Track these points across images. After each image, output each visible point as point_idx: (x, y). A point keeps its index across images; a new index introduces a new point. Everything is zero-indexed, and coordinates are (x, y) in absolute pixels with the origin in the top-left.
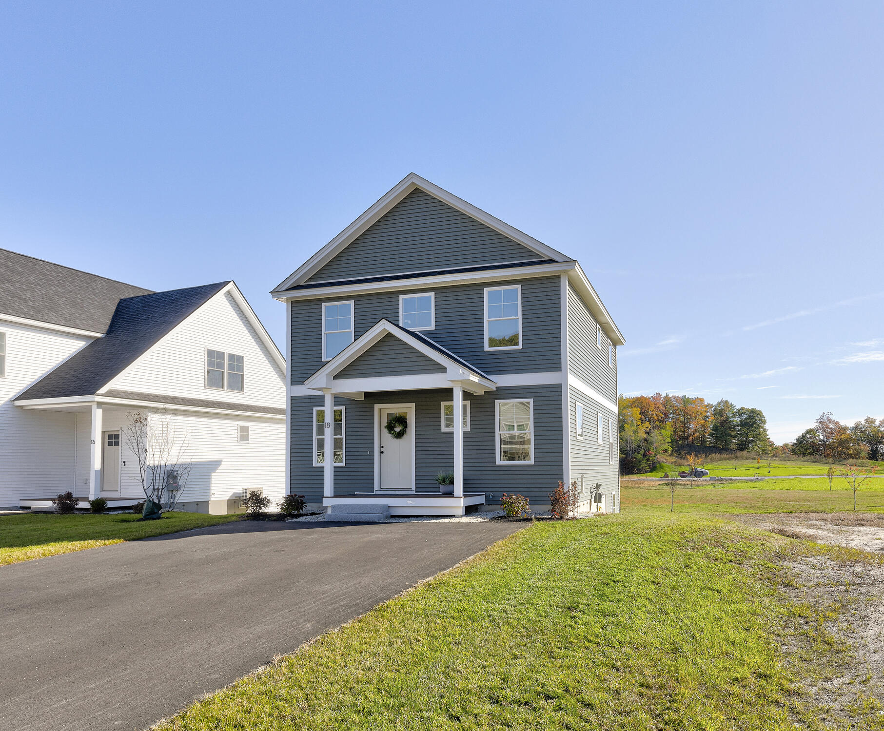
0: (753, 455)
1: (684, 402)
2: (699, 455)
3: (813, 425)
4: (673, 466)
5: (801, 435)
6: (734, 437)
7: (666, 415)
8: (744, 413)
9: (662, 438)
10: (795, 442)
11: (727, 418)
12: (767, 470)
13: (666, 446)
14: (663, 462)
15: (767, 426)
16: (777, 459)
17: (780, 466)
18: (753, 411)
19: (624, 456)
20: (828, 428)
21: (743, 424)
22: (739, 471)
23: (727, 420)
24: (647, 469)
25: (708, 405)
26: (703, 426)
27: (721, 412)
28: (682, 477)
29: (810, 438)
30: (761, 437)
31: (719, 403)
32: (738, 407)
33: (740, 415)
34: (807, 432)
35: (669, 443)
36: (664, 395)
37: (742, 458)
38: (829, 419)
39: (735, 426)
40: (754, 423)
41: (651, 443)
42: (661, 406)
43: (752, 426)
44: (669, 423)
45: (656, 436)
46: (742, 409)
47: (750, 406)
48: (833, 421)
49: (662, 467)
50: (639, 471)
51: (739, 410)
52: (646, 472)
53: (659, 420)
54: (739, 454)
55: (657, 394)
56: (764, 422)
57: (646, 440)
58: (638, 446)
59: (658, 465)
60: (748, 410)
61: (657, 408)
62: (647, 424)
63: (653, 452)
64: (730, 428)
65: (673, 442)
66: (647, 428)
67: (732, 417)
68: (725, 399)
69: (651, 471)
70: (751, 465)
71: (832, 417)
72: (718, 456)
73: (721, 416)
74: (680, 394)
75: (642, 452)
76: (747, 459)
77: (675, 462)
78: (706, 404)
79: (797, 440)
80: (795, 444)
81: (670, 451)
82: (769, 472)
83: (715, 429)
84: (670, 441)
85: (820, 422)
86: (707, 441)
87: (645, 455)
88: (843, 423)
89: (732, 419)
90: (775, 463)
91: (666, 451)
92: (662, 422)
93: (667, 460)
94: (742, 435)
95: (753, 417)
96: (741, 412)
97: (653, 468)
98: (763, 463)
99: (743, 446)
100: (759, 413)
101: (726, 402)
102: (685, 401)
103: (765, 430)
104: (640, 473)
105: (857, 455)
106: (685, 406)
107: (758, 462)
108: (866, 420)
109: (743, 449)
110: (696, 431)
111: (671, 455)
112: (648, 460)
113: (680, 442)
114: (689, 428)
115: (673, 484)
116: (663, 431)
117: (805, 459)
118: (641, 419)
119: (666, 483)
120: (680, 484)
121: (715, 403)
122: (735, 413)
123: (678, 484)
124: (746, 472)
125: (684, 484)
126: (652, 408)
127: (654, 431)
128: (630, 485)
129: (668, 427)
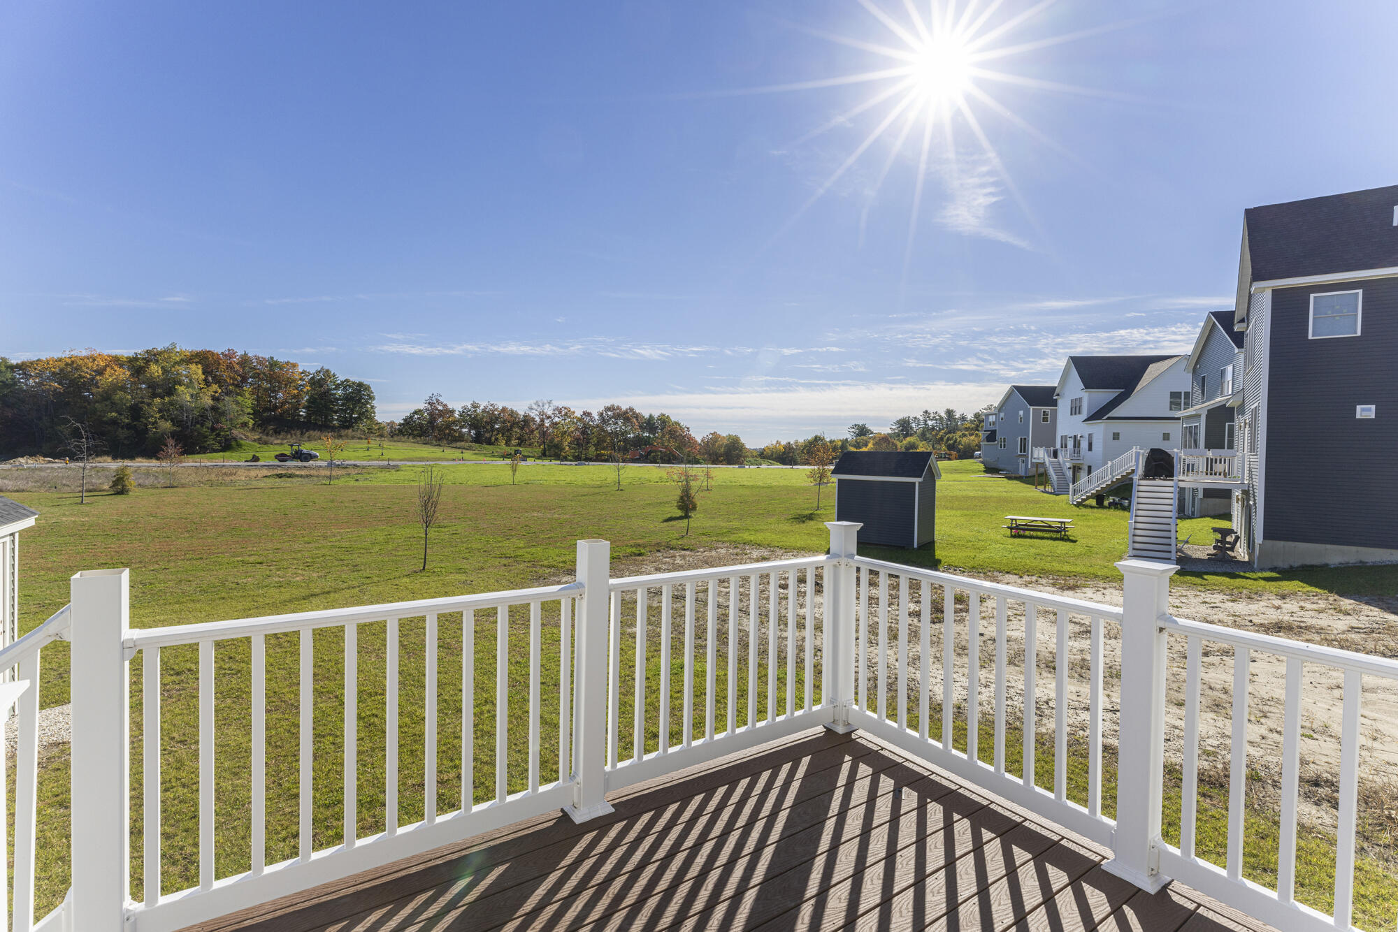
0: (358, 434)
1: (271, 365)
2: (293, 432)
3: (421, 406)
4: (256, 444)
5: (409, 415)
6: (336, 412)
7: (244, 379)
8: (350, 386)
9: (242, 405)
10: (402, 422)
11: (329, 389)
12: (379, 452)
13: (246, 418)
14: (242, 439)
15: (374, 403)
16: (386, 439)
17: (391, 447)
18: (360, 385)
19: (178, 429)
20: (437, 409)
21: (348, 398)
22: (345, 452)
23: (326, 393)
24: (217, 446)
25: (303, 372)
26: (294, 397)
27: (320, 383)
28: (280, 461)
29: (418, 418)
30: (367, 415)
31: (318, 372)
32: (342, 378)
33: (344, 388)
34: (416, 413)
35: (249, 414)
36: (240, 353)
37: (347, 437)
38: (437, 400)
39: (338, 399)
40: (361, 398)
41: (223, 414)
42: (237, 367)
43: (359, 401)
44: (247, 388)
45: (229, 404)
46: (347, 381)
47: (355, 379)
48: (441, 403)
49: (239, 446)
50: (204, 450)
51: (342, 382)
53: (233, 384)
54: (343, 432)
55: (229, 350)
56: (372, 398)
57: (214, 408)
58: (201, 416)
59: (233, 443)
60: (354, 383)
61: (230, 367)
62: (215, 387)
63: (225, 425)
64: (332, 402)
65: (256, 414)
66: (216, 392)
67: (334, 389)
68: (326, 367)
69: (222, 451)
70: (358, 446)
71: (440, 399)
72: (316, 433)
73: (321, 386)
74: (265, 354)
75: (209, 424)
76: (353, 438)
77: (259, 439)
78: (301, 370)
79: (405, 420)
80: (403, 424)
81: (251, 425)
82: (383, 454)
83: (312, 401)
84: (252, 411)
85: (429, 403)
86: (301, 415)
87: (213, 429)
88: (450, 407)
89: (334, 391)
90: (386, 444)
91: (245, 425)
92: (238, 386)
93: (248, 437)
94: (345, 411)
95: (360, 391)
96: (346, 384)
97: (226, 447)
98: (373, 444)
99: (347, 424)
100: (368, 388)
101: (328, 371)
102: (273, 364)
103: (372, 407)
104: (204, 453)
105: (461, 438)
106: (271, 370)
107: (369, 442)
108: (472, 405)
109: (348, 428)
110: (283, 404)
111: (253, 429)
112: (218, 435)
113: (265, 415)
114: (277, 399)
115: (290, 476)
116: (239, 398)
117: (415, 440)
118: (205, 380)
119: (277, 475)
120: (301, 476)
121: (313, 371)
122: (338, 384)
123: (297, 476)
124: (355, 454)
125: (307, 476)
126: (222, 367)
127: (227, 398)
128: (213, 477)
129: (247, 394)
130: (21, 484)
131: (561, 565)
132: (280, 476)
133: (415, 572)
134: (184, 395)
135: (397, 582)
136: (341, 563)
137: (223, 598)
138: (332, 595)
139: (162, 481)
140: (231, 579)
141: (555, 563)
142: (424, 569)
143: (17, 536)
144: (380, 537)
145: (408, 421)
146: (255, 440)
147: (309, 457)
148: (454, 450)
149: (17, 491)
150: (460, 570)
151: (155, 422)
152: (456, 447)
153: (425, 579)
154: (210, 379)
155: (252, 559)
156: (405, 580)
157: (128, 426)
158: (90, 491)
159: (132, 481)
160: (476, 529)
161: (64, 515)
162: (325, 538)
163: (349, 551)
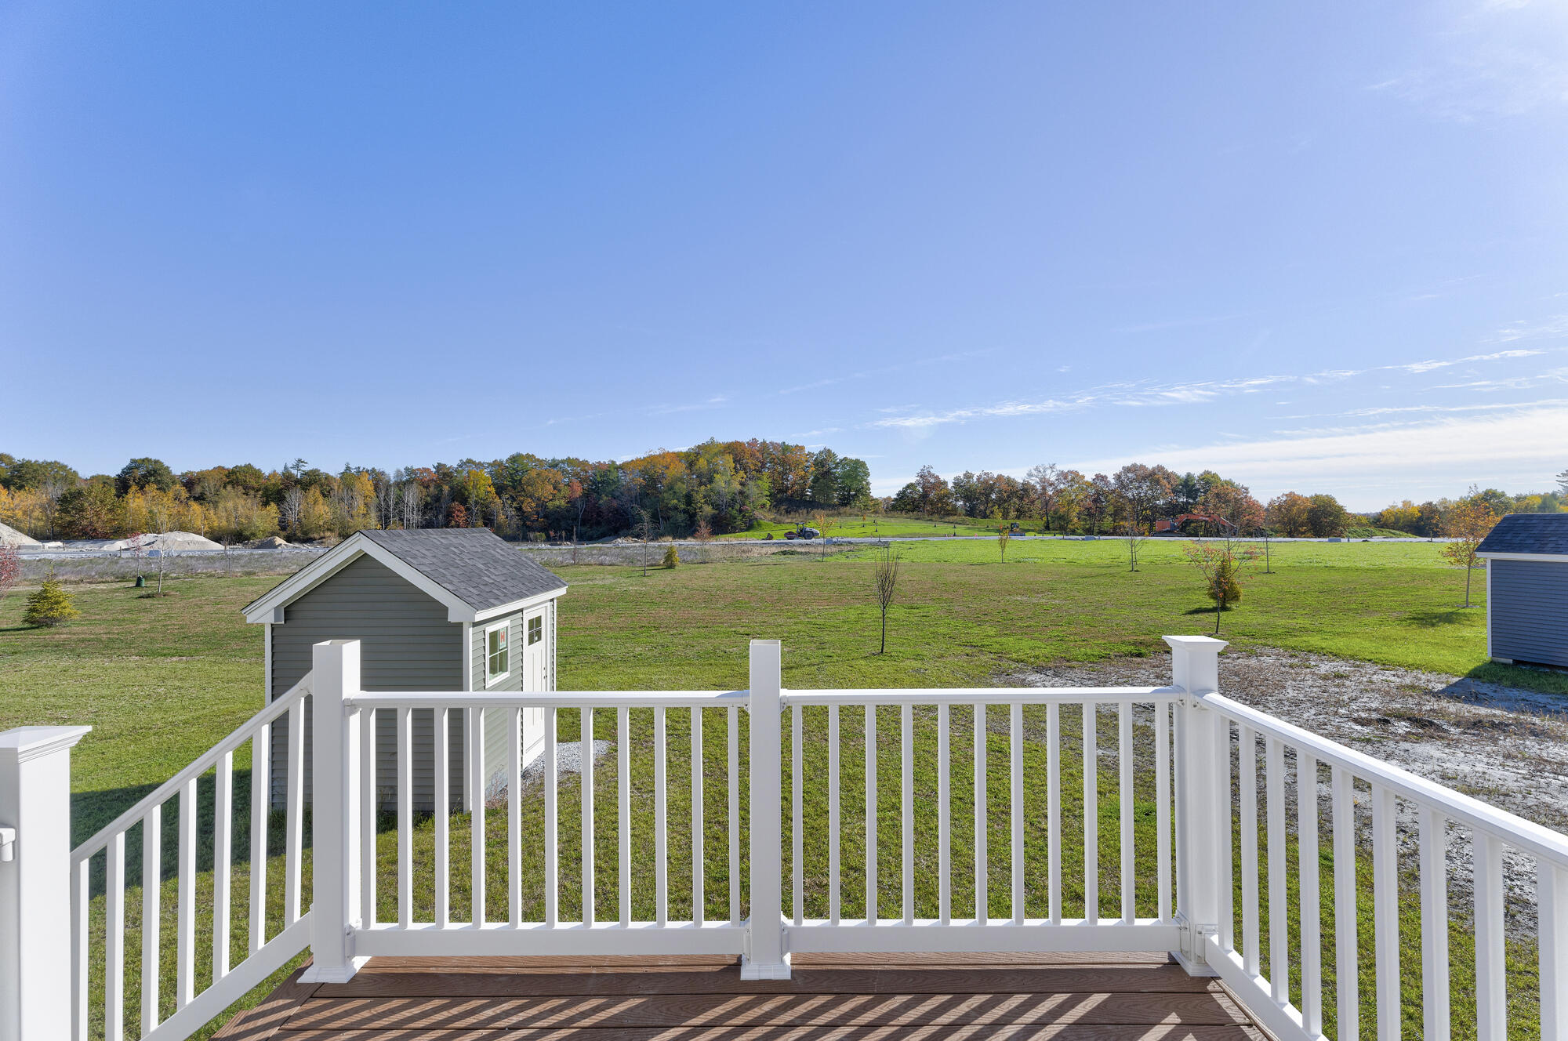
0: (855, 511)
1: (783, 449)
2: (800, 511)
3: (913, 480)
4: (772, 523)
5: (902, 490)
6: (836, 490)
7: (763, 466)
8: (847, 464)
9: (760, 489)
10: (896, 497)
11: (830, 469)
12: (873, 528)
13: (764, 500)
14: (761, 519)
15: (870, 479)
16: (880, 515)
17: (885, 524)
18: (857, 462)
19: (716, 512)
20: (929, 482)
21: (847, 476)
22: (842, 530)
23: (828, 473)
24: (743, 527)
25: (809, 454)
26: (802, 478)
27: (823, 462)
28: (789, 539)
29: (911, 493)
30: (863, 491)
31: (821, 453)
32: (840, 456)
33: (843, 467)
34: (908, 487)
35: (767, 496)
36: (761, 441)
37: (845, 514)
38: (929, 472)
39: (837, 478)
40: (857, 475)
41: (747, 497)
42: (758, 454)
43: (856, 478)
44: (766, 472)
45: (752, 489)
46: (845, 459)
47: (853, 456)
48: (933, 475)
49: (760, 525)
50: (734, 530)
51: (841, 461)
52: (742, 530)
53: (755, 470)
54: (842, 510)
55: (752, 439)
56: (867, 475)
57: (741, 493)
58: (732, 500)
59: (755, 523)
60: (851, 460)
61: (752, 455)
62: (742, 473)
63: (748, 507)
64: (832, 481)
65: (772, 495)
66: (742, 478)
67: (834, 468)
68: (828, 448)
69: (747, 530)
70: (855, 523)
71: (932, 471)
72: (819, 512)
73: (823, 466)
74: (778, 439)
75: (737, 507)
76: (850, 515)
77: (775, 519)
78: (806, 452)
79: (898, 495)
80: (896, 499)
81: (768, 506)
82: (876, 531)
83: (816, 481)
84: (769, 494)
85: (921, 476)
86: (807, 495)
87: (740, 511)
88: (942, 478)
89: (835, 470)
90: (881, 520)
91: (763, 506)
92: (759, 471)
93: (765, 516)
94: (844, 489)
95: (857, 469)
96: (844, 462)
97: (750, 527)
98: (869, 520)
99: (846, 501)
100: (863, 464)
101: (829, 451)
102: (785, 448)
103: (868, 484)
104: (734, 532)
105: (954, 512)
106: (783, 454)
107: (864, 519)
108: (965, 475)
109: (845, 505)
110: (793, 485)
111: (770, 510)
112: (744, 516)
113: (779, 496)
114: (788, 480)
115: (792, 553)
116: (760, 482)
117: (908, 516)
118: (735, 468)
119: (782, 552)
120: (801, 553)
121: (816, 452)
122: (838, 463)
123: (798, 553)
124: (852, 531)
125: (806, 553)
126: (747, 456)
127: (750, 483)
128: (734, 554)
129: (765, 478)
130: (614, 560)
131: (1032, 660)
132: (784, 553)
133: (874, 654)
134: (720, 482)
135: (853, 663)
136: (811, 639)
137: (711, 665)
138: (794, 670)
139: (699, 558)
140: (722, 648)
141: (1025, 657)
142: (882, 652)
143: (555, 601)
144: (852, 615)
145: (902, 496)
146: (771, 520)
147: (810, 535)
148: (946, 525)
149: (610, 565)
150: (918, 657)
151: (701, 507)
152: (949, 522)
153: (881, 663)
154: (738, 466)
155: (742, 630)
156: (863, 662)
157: (685, 511)
158: (652, 565)
159: (677, 557)
160: (949, 612)
161: (632, 585)
162: (806, 613)
163: (821, 628)
